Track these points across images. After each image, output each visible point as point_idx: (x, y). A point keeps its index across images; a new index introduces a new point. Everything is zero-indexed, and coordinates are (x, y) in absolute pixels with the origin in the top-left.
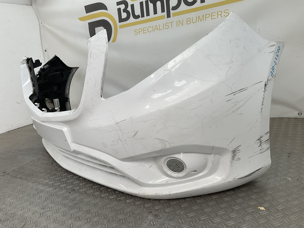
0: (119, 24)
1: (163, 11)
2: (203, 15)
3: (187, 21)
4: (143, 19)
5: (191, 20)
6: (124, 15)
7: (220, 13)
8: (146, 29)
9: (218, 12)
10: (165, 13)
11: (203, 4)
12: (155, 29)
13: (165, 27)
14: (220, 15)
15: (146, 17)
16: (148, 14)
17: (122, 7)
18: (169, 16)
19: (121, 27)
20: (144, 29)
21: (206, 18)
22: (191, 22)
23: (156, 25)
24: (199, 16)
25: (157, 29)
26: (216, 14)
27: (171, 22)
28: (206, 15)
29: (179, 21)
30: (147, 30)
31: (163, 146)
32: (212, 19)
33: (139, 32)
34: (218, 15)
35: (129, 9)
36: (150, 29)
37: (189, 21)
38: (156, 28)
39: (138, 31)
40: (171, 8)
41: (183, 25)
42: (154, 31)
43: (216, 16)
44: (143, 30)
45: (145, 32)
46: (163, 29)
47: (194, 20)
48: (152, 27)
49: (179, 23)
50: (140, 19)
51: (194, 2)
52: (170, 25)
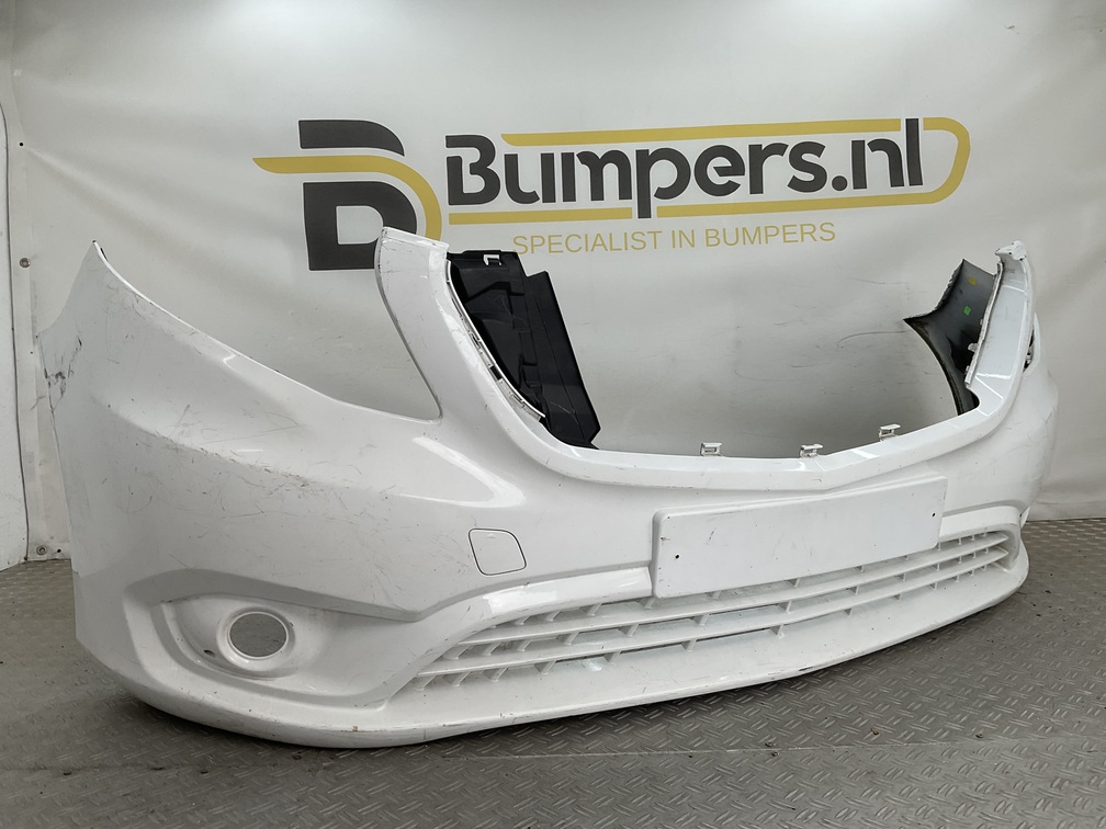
0: (447, 209)
1: (625, 193)
2: (758, 228)
3: (708, 237)
4: (549, 206)
5: (721, 236)
6: (474, 184)
7: (810, 229)
8: (563, 240)
9: (802, 226)
10: (633, 203)
11: (757, 198)
12: (594, 245)
13: (631, 242)
14: (810, 233)
15: (559, 204)
16: (570, 195)
17: (470, 155)
18: (644, 211)
19: (454, 219)
20: (553, 240)
21: (767, 236)
22: (722, 239)
23: (599, 235)
24: (744, 229)
25: (603, 244)
26: (798, 229)
27: (655, 233)
28: (766, 228)
29: (681, 232)
30: (564, 243)
32: (785, 241)
33: (533, 246)
34: (802, 234)
35: (498, 166)
36: (574, 243)
37: (714, 239)
38: (599, 242)
39: (528, 243)
40: (653, 191)
41: (693, 246)
42: (590, 249)
43: (798, 237)
44: (547, 241)
45: (554, 248)
46: (624, 249)
47: (731, 239)
48: (584, 238)
49: (682, 239)
50: (539, 206)
51: (730, 188)
52: (649, 239)
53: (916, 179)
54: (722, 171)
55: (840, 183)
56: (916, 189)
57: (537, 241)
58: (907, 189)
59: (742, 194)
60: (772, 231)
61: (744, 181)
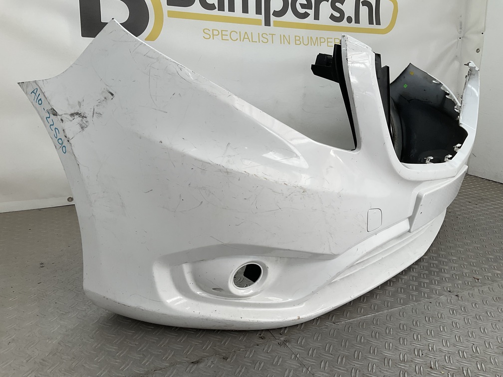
0: (166, 8)
1: (258, 12)
2: (317, 38)
3: (296, 40)
4: (222, 13)
5: (301, 40)
8: (228, 33)
9: (335, 39)
10: (262, 17)
11: (317, 22)
12: (244, 38)
13: (261, 39)
16: (232, 8)
18: (267, 23)
19: (171, 14)
20: (224, 33)
21: (321, 42)
22: (302, 43)
23: (246, 32)
24: (311, 37)
25: (248, 38)
26: (333, 40)
27: (272, 35)
28: (320, 38)
29: (284, 35)
30: (229, 36)
33: (213, 35)
34: (335, 43)
36: (235, 36)
37: (298, 40)
38: (246, 36)
39: (211, 33)
40: (272, 12)
41: (289, 44)
42: (242, 40)
44: (220, 34)
45: (224, 37)
46: (258, 42)
47: (306, 42)
48: (239, 34)
49: (284, 39)
50: (216, 12)
51: (306, 15)
52: (270, 37)
53: (378, 23)
54: (303, 6)
55: (349, 20)
56: (378, 27)
57: (216, 33)
58: (375, 26)
59: (310, 20)
60: (323, 40)
61: (311, 12)
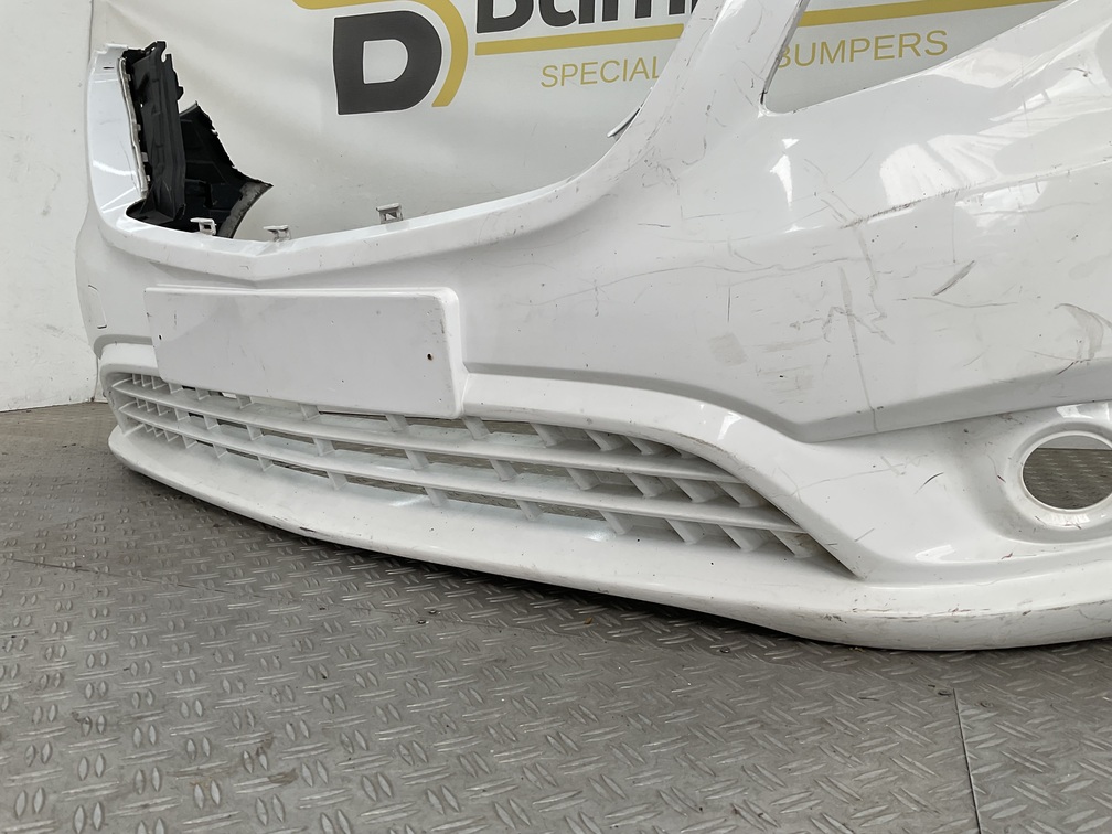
0: (474, 38)
1: (676, 7)
2: (843, 42)
4: (587, 28)
6: (505, 6)
7: (913, 40)
8: (598, 68)
9: (901, 36)
12: (634, 72)
14: (913, 46)
15: (599, 24)
16: (611, 14)
19: (482, 49)
20: (587, 68)
21: (853, 51)
23: (641, 59)
25: (645, 72)
26: (895, 42)
28: (853, 41)
30: (599, 73)
31: (1086, 346)
32: (876, 58)
33: (563, 76)
34: (902, 46)
36: (612, 72)
38: (640, 68)
39: (558, 73)
42: (628, 77)
43: (895, 51)
44: (580, 71)
45: (587, 78)
47: (805, 57)
48: (622, 65)
50: (575, 28)
57: (570, 71)
